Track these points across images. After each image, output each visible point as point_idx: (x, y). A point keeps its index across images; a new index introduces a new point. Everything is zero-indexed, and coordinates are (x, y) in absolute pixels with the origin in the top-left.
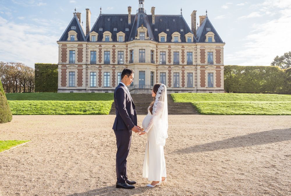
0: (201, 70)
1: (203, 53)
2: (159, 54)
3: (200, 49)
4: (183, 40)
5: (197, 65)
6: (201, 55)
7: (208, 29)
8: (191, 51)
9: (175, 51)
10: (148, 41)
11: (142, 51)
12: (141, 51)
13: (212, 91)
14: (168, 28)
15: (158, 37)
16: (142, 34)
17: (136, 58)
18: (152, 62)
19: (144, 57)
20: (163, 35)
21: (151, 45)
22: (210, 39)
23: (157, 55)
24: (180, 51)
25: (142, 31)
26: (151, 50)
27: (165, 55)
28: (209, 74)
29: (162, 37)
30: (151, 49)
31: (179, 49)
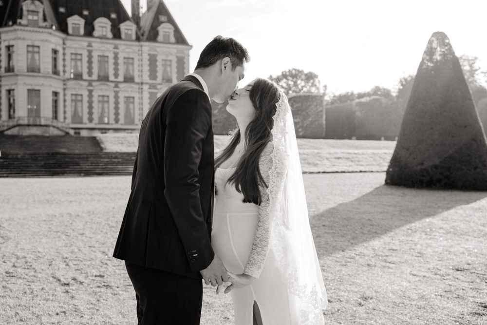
0: (150, 93)
1: (153, 60)
2: (68, 57)
3: (149, 55)
4: (117, 34)
5: (142, 83)
6: (150, 65)
7: (163, 18)
8: (131, 56)
9: (101, 54)
10: (47, 30)
11: (33, 49)
12: (30, 49)
14: (87, 9)
15: (66, 25)
16: (33, 15)
17: (20, 61)
18: (56, 72)
19: (38, 62)
20: (76, 22)
21: (52, 39)
22: (167, 36)
23: (64, 60)
24: (111, 56)
25: (32, 8)
26: (53, 50)
27: (81, 60)
29: (74, 25)
30: (53, 46)
31: (109, 51)
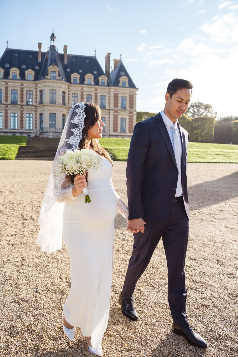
0: (114, 115)
1: (116, 97)
2: (71, 96)
3: (114, 94)
4: (97, 83)
5: (110, 110)
6: (114, 99)
7: (122, 73)
8: (104, 95)
9: (88, 93)
10: (60, 81)
11: (53, 92)
12: (52, 91)
13: (124, 137)
14: (81, 69)
15: (70, 78)
16: (53, 74)
17: (47, 99)
18: (64, 104)
19: (55, 98)
20: (75, 76)
21: (63, 86)
22: (124, 83)
23: (69, 97)
24: (93, 94)
25: (53, 70)
26: (63, 92)
27: (77, 97)
28: (122, 119)
29: (74, 78)
30: (63, 90)
31: (92, 92)
